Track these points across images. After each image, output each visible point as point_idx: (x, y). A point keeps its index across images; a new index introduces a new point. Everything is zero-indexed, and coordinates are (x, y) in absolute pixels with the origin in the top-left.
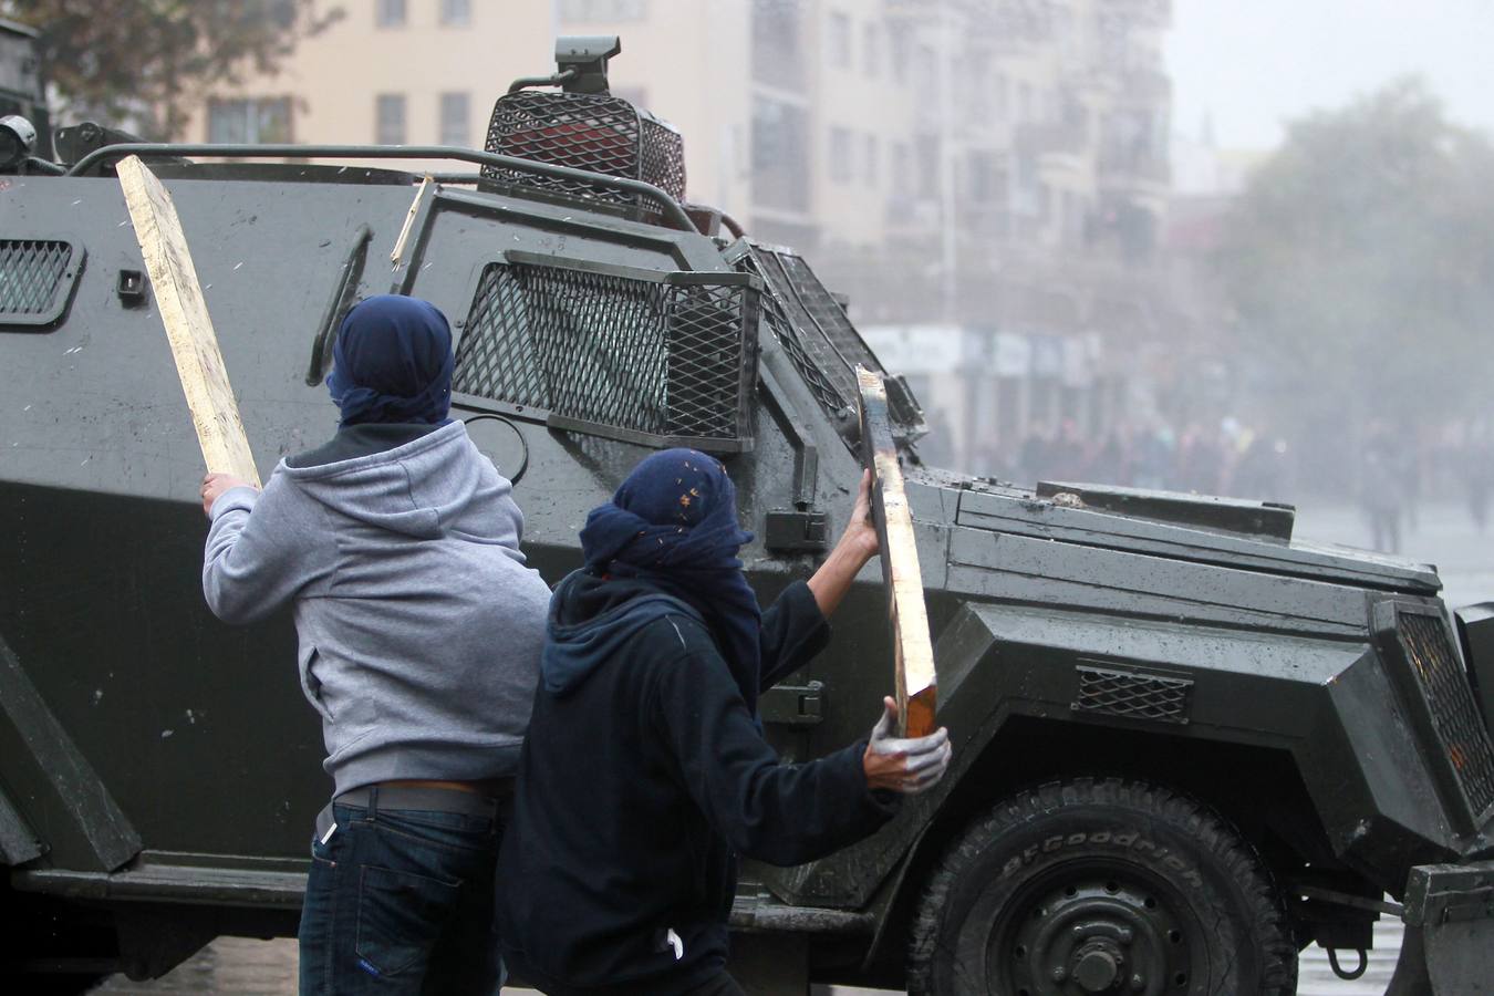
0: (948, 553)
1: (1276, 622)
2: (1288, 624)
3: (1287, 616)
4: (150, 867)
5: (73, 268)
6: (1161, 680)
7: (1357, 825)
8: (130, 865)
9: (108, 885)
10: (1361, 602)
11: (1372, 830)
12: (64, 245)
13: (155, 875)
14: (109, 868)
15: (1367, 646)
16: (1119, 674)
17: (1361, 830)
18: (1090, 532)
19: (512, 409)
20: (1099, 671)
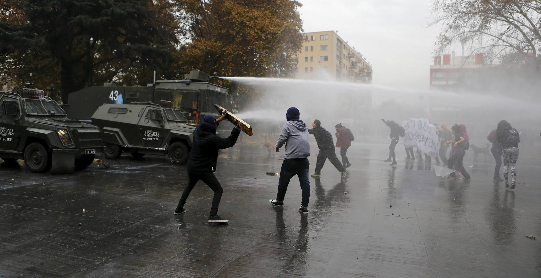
15: (54, 131)
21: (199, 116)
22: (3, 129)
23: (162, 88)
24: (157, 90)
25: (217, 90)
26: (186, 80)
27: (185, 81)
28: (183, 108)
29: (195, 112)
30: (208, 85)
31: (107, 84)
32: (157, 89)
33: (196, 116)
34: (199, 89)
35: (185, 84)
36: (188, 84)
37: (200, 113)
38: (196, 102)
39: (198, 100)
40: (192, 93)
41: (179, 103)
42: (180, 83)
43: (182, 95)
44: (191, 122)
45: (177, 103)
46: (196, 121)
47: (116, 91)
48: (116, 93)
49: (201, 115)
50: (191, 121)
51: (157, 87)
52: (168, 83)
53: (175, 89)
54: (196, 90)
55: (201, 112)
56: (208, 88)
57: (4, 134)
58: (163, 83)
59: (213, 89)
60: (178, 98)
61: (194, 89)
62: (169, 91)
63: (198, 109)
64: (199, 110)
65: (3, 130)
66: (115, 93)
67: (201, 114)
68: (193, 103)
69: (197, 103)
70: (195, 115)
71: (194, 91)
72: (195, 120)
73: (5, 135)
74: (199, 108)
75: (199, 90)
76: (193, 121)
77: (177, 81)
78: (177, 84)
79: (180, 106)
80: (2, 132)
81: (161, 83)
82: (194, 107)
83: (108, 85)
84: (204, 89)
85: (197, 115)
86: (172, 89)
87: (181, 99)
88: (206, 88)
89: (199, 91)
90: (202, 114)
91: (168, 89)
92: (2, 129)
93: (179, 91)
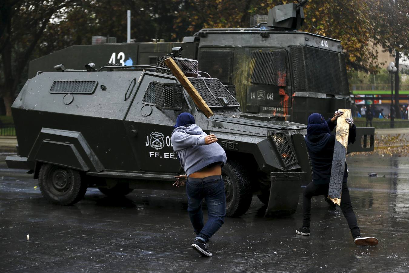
0: (208, 124)
1: (254, 134)
2: (256, 135)
3: (255, 133)
4: (105, 172)
5: (95, 85)
6: (233, 143)
7: (263, 165)
8: (102, 171)
9: (97, 174)
10: (266, 131)
11: (265, 166)
12: (95, 82)
13: (106, 173)
14: (98, 172)
15: (267, 138)
16: (227, 142)
17: (264, 166)
18: (233, 121)
19: (150, 104)
20: (225, 142)
21: (289, 101)
22: (157, 136)
23: (214, 44)
24: (203, 50)
25: (322, 45)
26: (259, 27)
27: (258, 29)
28: (257, 84)
29: (282, 92)
30: (307, 36)
31: (97, 40)
32: (203, 47)
33: (284, 100)
34: (289, 44)
35: (259, 35)
36: (265, 36)
37: (292, 93)
38: (284, 72)
39: (287, 68)
40: (276, 54)
41: (248, 75)
42: (250, 35)
43: (255, 59)
44: (274, 111)
45: (245, 74)
46: (284, 110)
47: (121, 54)
48: (121, 57)
49: (294, 97)
50: (274, 109)
51: (202, 43)
52: (225, 36)
53: (240, 46)
54: (282, 48)
55: (294, 92)
56: (306, 42)
57: (157, 146)
58: (214, 35)
59: (315, 45)
60: (247, 64)
61: (278, 45)
62: (228, 50)
63: (287, 85)
64: (289, 87)
65: (157, 138)
66: (119, 57)
67: (294, 95)
68: (279, 73)
69: (286, 72)
70: (282, 97)
71: (280, 50)
72: (281, 107)
73: (160, 147)
74: (290, 83)
75: (289, 46)
76: (279, 109)
77: (242, 30)
78: (244, 36)
79: (251, 80)
80: (153, 143)
81: (210, 35)
82: (281, 82)
83: (100, 42)
84: (298, 44)
85: (287, 98)
86: (233, 46)
87: (252, 66)
88: (303, 44)
89: (288, 49)
90: (297, 96)
91: (226, 47)
92: (154, 136)
93: (247, 49)
